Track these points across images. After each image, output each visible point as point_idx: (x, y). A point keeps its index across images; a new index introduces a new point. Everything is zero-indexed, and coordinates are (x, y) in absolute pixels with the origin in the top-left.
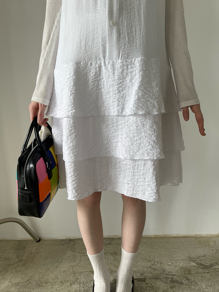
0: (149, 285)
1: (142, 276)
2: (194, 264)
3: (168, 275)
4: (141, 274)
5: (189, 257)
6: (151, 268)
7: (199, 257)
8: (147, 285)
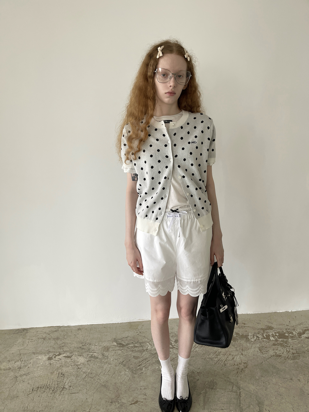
0: (72, 360)
1: (71, 354)
2: (115, 344)
3: (91, 352)
4: (71, 353)
5: (115, 339)
6: (80, 348)
7: (122, 338)
8: (71, 360)
